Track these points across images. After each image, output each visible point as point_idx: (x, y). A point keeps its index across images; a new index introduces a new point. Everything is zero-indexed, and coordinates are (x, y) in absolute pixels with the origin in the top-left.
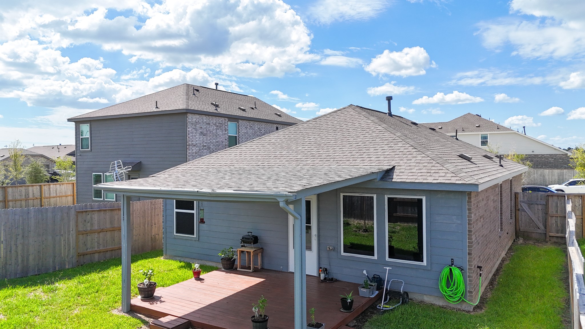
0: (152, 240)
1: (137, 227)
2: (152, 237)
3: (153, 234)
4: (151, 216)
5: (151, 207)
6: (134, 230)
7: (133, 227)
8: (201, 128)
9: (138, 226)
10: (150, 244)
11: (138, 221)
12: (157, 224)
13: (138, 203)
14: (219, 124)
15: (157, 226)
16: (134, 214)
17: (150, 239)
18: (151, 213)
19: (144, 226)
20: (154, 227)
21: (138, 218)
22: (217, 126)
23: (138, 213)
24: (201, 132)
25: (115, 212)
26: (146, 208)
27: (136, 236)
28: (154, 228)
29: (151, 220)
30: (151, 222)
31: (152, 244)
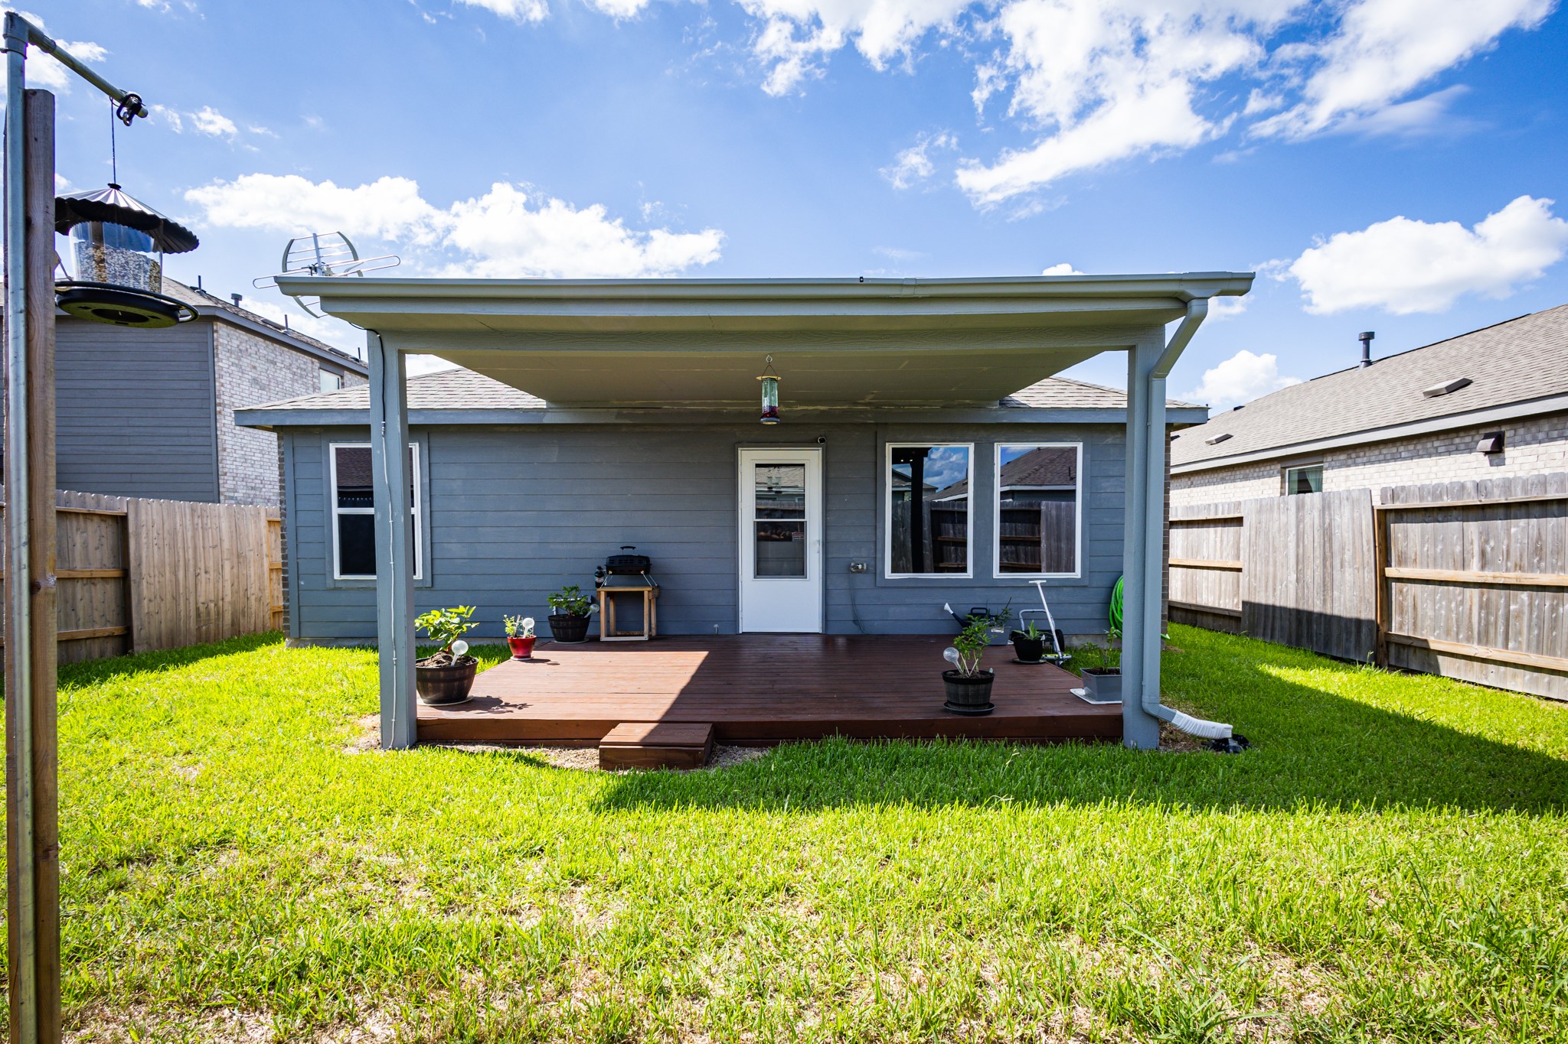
0: (198, 615)
1: (152, 574)
2: (198, 609)
3: (202, 599)
4: (195, 548)
5: (193, 524)
6: (144, 583)
7: (141, 574)
8: (255, 368)
9: (157, 573)
10: (193, 625)
11: (156, 557)
12: (212, 573)
13: (154, 504)
14: (298, 368)
15: (212, 578)
16: (144, 535)
17: (193, 614)
18: (194, 537)
19: (175, 573)
20: (203, 580)
21: (156, 548)
22: (294, 374)
23: (155, 535)
24: (254, 379)
25: (75, 523)
26: (178, 523)
27: (150, 600)
28: (203, 584)
29: (195, 558)
30: (195, 566)
31: (199, 629)
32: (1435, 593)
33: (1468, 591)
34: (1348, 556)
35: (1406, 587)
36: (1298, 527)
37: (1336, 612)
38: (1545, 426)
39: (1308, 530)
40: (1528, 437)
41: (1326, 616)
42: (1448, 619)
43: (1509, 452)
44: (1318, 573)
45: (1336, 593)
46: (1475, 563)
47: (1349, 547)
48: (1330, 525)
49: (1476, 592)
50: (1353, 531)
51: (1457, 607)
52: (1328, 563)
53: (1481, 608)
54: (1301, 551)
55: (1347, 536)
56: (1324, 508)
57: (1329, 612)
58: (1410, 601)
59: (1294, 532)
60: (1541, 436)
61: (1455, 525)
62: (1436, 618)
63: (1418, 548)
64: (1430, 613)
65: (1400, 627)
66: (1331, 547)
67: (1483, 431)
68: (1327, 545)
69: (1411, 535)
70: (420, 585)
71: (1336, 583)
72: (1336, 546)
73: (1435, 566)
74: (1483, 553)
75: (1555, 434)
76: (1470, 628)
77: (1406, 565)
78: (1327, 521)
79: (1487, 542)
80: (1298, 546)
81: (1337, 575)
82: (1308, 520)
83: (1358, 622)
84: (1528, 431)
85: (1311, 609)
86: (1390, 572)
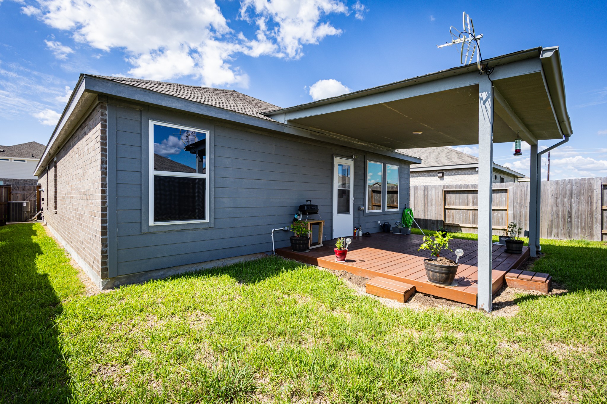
32: (459, 212)
33: (469, 211)
34: (433, 203)
35: (450, 211)
36: (415, 195)
37: (429, 218)
38: (454, 172)
39: (419, 195)
40: (450, 174)
41: (425, 220)
42: (463, 219)
43: (445, 177)
44: (423, 207)
45: (429, 213)
46: (471, 204)
47: (434, 200)
48: (427, 194)
49: (471, 211)
50: (436, 196)
51: (466, 215)
52: (426, 205)
53: (472, 215)
54: (416, 202)
55: (434, 198)
56: (425, 190)
57: (426, 218)
58: (451, 214)
59: (413, 196)
60: (453, 174)
61: (466, 195)
62: (460, 218)
63: (454, 201)
64: (458, 217)
65: (448, 221)
66: (427, 200)
67: (438, 172)
68: (426, 200)
69: (452, 197)
70: (207, 226)
71: (429, 210)
72: (429, 200)
73: (459, 205)
74: (473, 202)
75: (456, 174)
76: (470, 220)
77: (450, 205)
78: (426, 193)
79: (474, 199)
80: (415, 200)
81: (429, 208)
82: (419, 193)
83: (437, 221)
84: (450, 172)
85: (420, 218)
86: (447, 207)
